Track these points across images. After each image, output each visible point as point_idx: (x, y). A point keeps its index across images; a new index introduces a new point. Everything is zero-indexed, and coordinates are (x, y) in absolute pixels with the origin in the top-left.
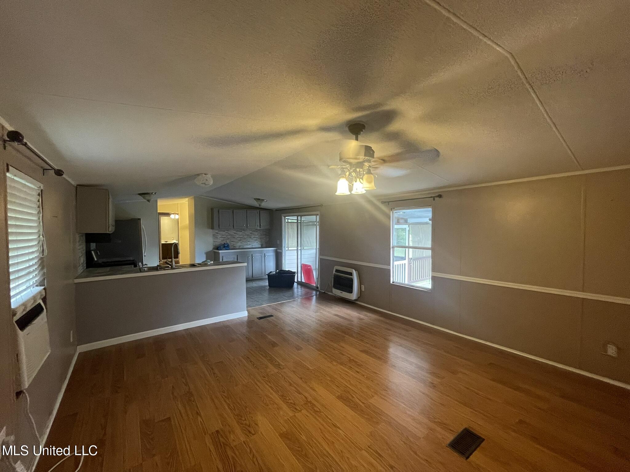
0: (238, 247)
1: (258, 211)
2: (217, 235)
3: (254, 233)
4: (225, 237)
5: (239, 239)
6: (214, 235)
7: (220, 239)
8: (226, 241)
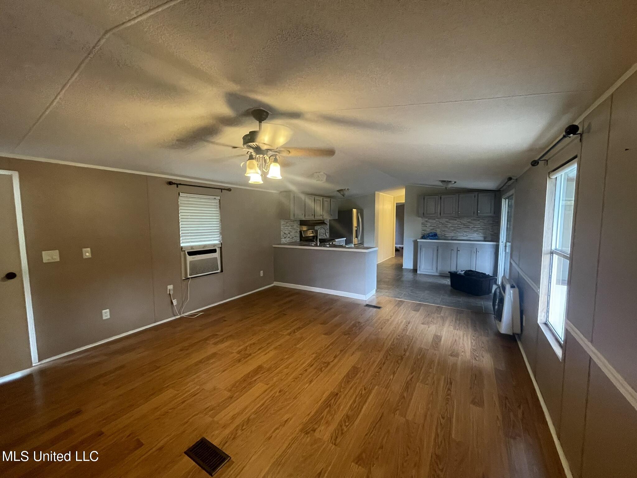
0: (450, 238)
1: (476, 194)
2: (426, 223)
3: (474, 222)
4: (435, 226)
5: (453, 228)
6: (422, 224)
7: (430, 227)
8: (436, 230)
